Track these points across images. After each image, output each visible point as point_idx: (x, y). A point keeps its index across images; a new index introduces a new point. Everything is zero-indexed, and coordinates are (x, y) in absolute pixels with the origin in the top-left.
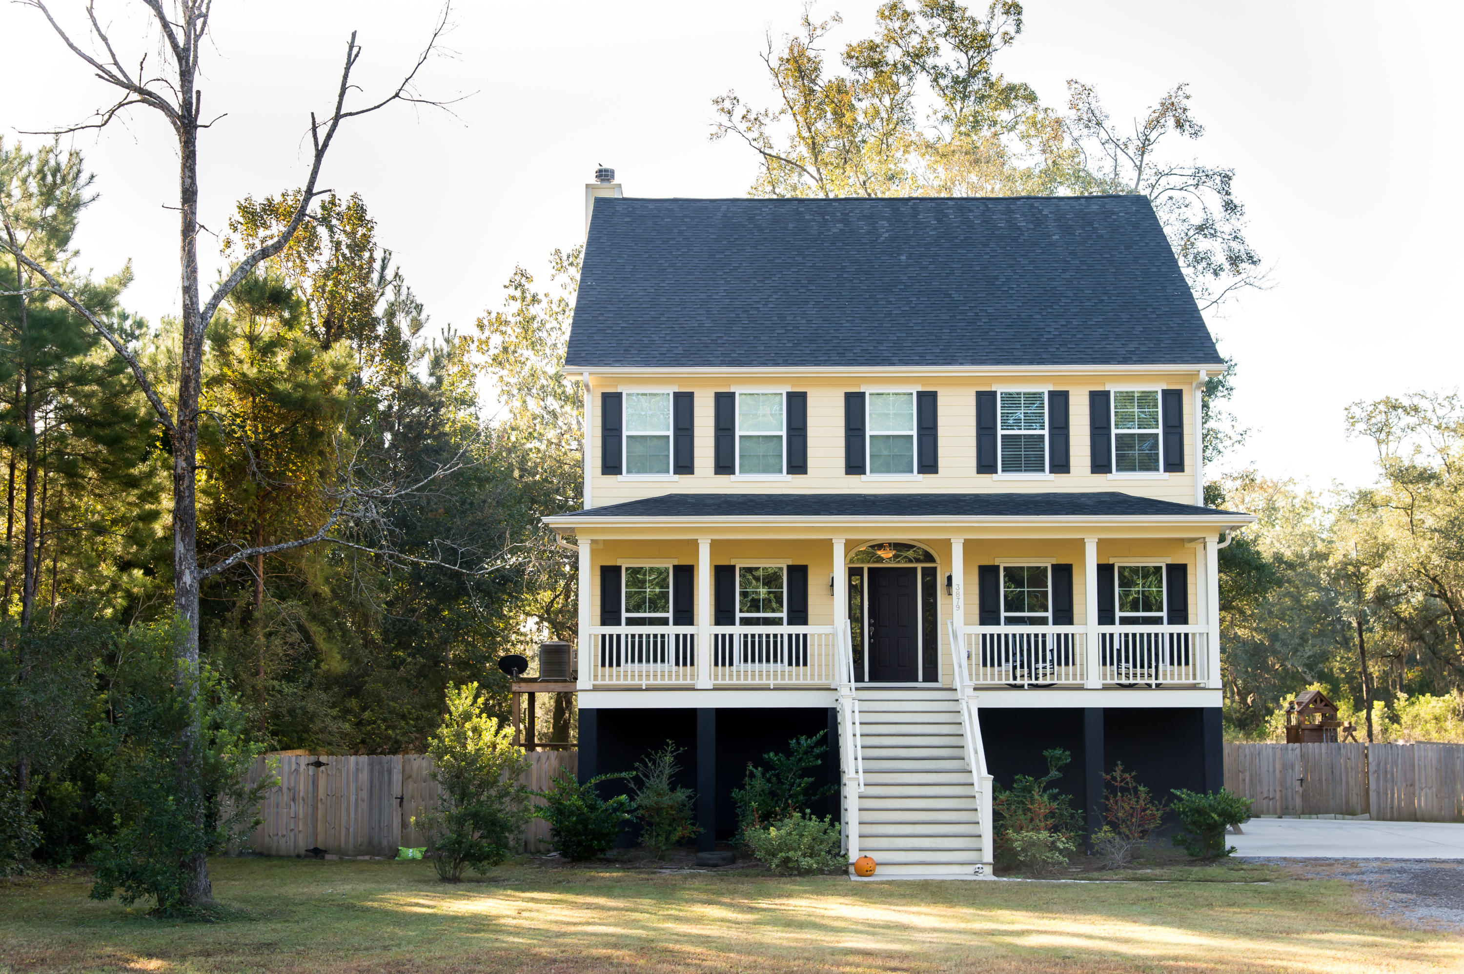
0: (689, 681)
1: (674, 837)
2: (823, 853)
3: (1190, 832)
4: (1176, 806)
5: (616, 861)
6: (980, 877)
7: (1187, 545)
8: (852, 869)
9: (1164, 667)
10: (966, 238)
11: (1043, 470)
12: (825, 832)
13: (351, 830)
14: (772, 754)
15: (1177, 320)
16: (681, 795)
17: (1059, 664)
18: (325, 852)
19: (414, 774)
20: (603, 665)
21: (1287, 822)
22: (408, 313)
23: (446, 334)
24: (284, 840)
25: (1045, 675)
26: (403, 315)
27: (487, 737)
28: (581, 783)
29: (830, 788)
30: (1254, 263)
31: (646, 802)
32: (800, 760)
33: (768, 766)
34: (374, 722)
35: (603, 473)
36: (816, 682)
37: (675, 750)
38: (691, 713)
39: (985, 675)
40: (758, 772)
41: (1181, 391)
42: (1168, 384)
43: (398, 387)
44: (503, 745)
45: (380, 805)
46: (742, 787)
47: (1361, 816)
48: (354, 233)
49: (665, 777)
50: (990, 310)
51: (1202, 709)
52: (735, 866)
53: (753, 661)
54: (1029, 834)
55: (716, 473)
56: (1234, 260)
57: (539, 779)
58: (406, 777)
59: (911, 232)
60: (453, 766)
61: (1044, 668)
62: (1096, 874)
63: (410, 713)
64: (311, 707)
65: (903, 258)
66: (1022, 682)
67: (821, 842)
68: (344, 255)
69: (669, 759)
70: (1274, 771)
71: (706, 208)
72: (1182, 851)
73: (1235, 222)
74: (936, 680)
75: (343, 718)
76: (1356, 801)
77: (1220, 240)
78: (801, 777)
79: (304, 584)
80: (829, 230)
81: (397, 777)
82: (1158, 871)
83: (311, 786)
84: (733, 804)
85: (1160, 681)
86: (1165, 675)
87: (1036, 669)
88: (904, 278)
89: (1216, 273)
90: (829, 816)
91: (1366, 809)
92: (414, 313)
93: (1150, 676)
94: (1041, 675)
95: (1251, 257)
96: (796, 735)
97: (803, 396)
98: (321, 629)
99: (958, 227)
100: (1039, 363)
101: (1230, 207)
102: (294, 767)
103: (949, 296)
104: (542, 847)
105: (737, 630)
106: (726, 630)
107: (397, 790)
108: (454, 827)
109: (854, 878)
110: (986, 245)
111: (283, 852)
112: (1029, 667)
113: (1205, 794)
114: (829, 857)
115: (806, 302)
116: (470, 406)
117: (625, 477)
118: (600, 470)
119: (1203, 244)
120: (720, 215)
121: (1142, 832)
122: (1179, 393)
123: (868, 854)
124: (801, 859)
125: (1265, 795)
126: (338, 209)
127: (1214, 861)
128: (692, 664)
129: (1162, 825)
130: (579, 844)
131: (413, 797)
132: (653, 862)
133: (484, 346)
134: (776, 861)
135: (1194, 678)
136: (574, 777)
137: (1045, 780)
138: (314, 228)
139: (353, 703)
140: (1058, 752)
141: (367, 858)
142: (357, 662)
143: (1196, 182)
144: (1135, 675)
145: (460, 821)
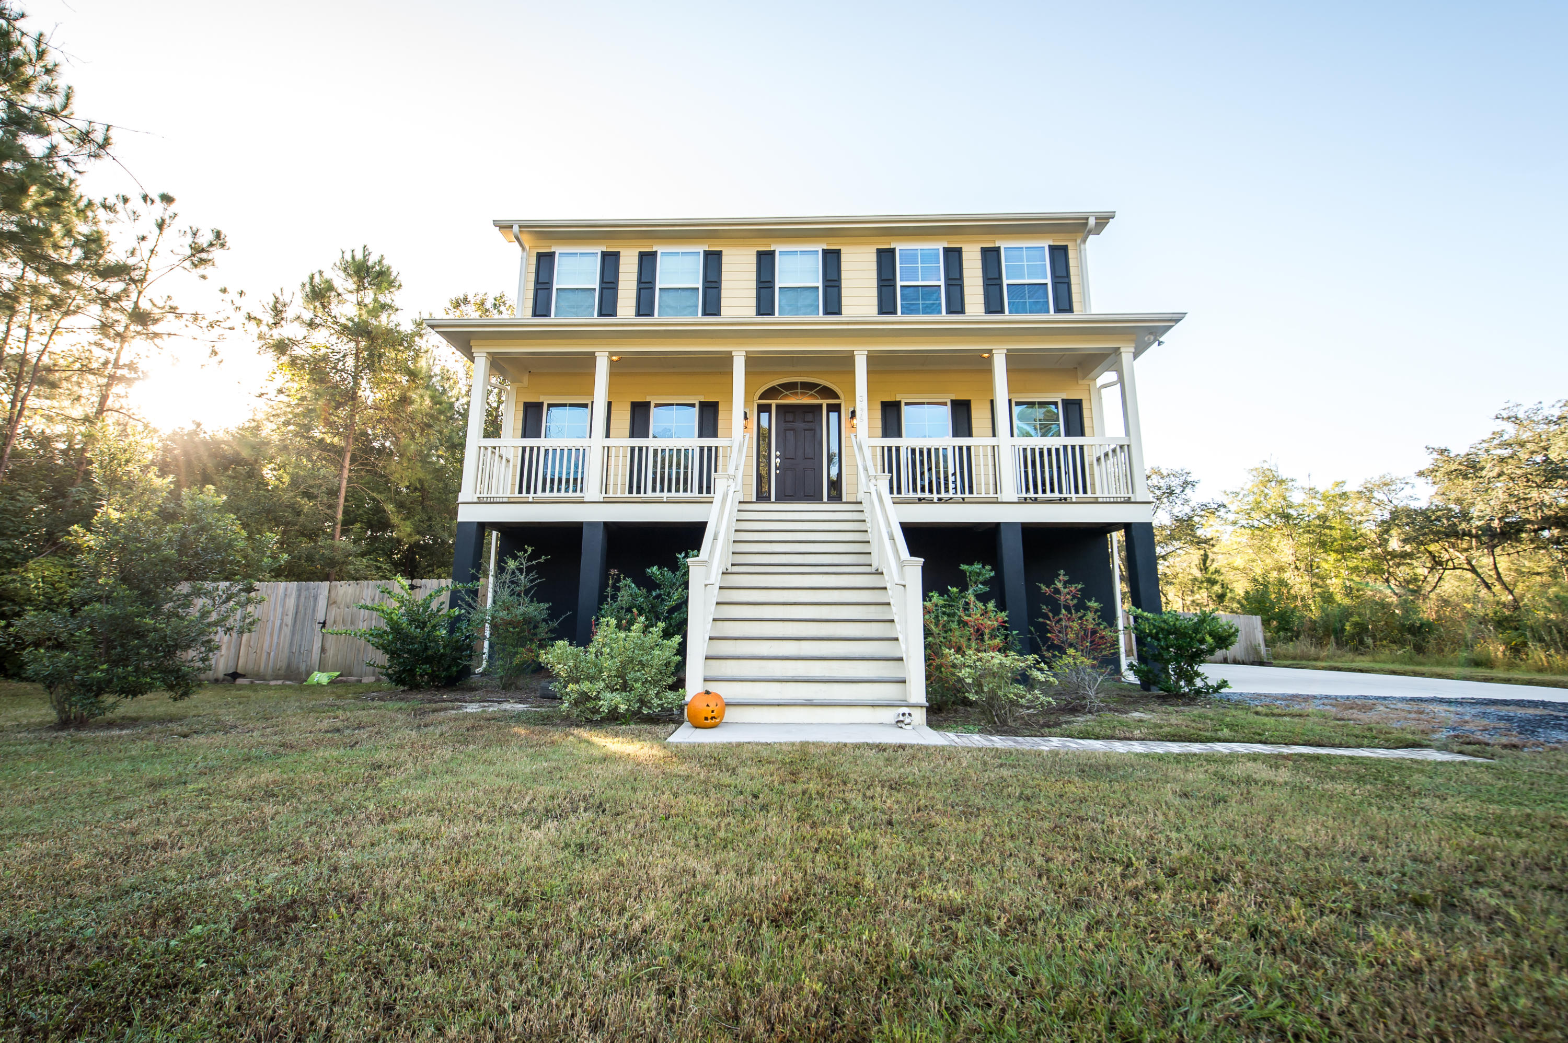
0: (578, 495)
1: (515, 661)
7: (1081, 381)
8: (685, 714)
11: (940, 312)
13: (272, 654)
14: (655, 568)
18: (241, 676)
19: (339, 601)
37: (534, 559)
41: (1066, 247)
42: (1054, 240)
45: (303, 630)
51: (1130, 524)
55: (637, 313)
58: (331, 603)
81: (322, 603)
90: (663, 624)
94: (950, 489)
97: (718, 255)
106: (622, 443)
107: (320, 615)
109: (681, 731)
118: (531, 314)
122: (1064, 249)
123: (715, 688)
124: (603, 694)
131: (335, 622)
137: (970, 594)
140: (977, 567)
141: (281, 682)
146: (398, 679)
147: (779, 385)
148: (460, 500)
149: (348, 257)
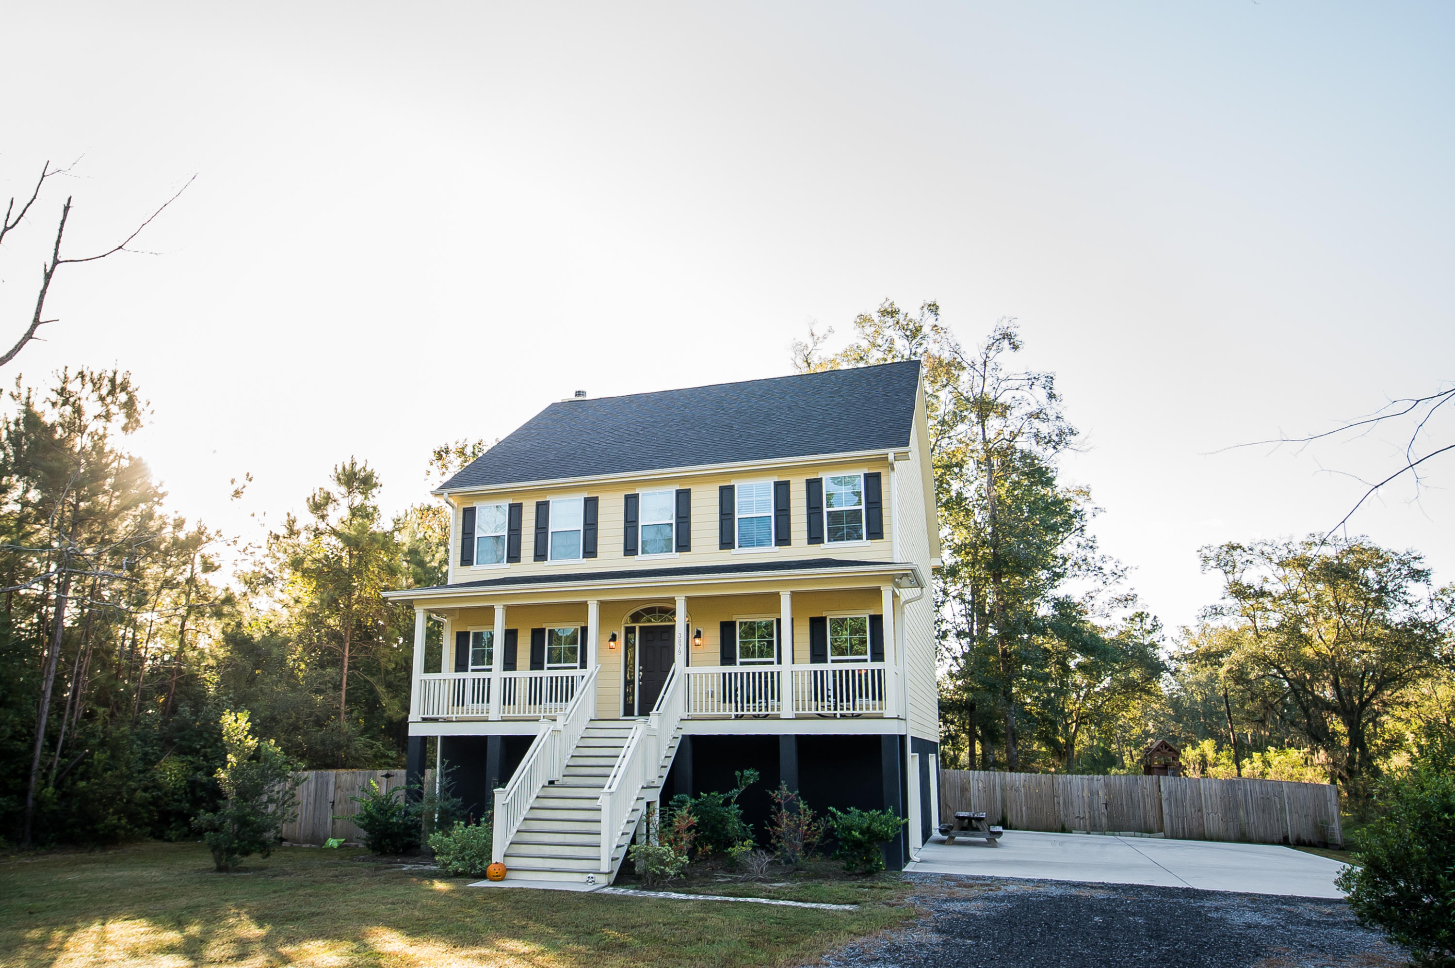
0: (485, 715)
11: (769, 544)
13: (302, 824)
15: (891, 424)
18: (286, 840)
19: (342, 785)
21: (1096, 838)
35: (461, 565)
37: (449, 768)
41: (879, 474)
42: (868, 468)
45: (320, 807)
47: (1156, 834)
55: (534, 560)
58: (337, 787)
66: (730, 713)
76: (1152, 821)
81: (332, 786)
82: (787, 886)
91: (1161, 830)
97: (598, 499)
100: (762, 459)
105: (545, 673)
106: (512, 674)
107: (331, 796)
117: (474, 567)
118: (459, 563)
122: (878, 476)
125: (1077, 815)
131: (340, 802)
140: (749, 772)
141: (309, 845)
146: (374, 849)
147: (642, 610)
148: (410, 720)
149: (340, 470)
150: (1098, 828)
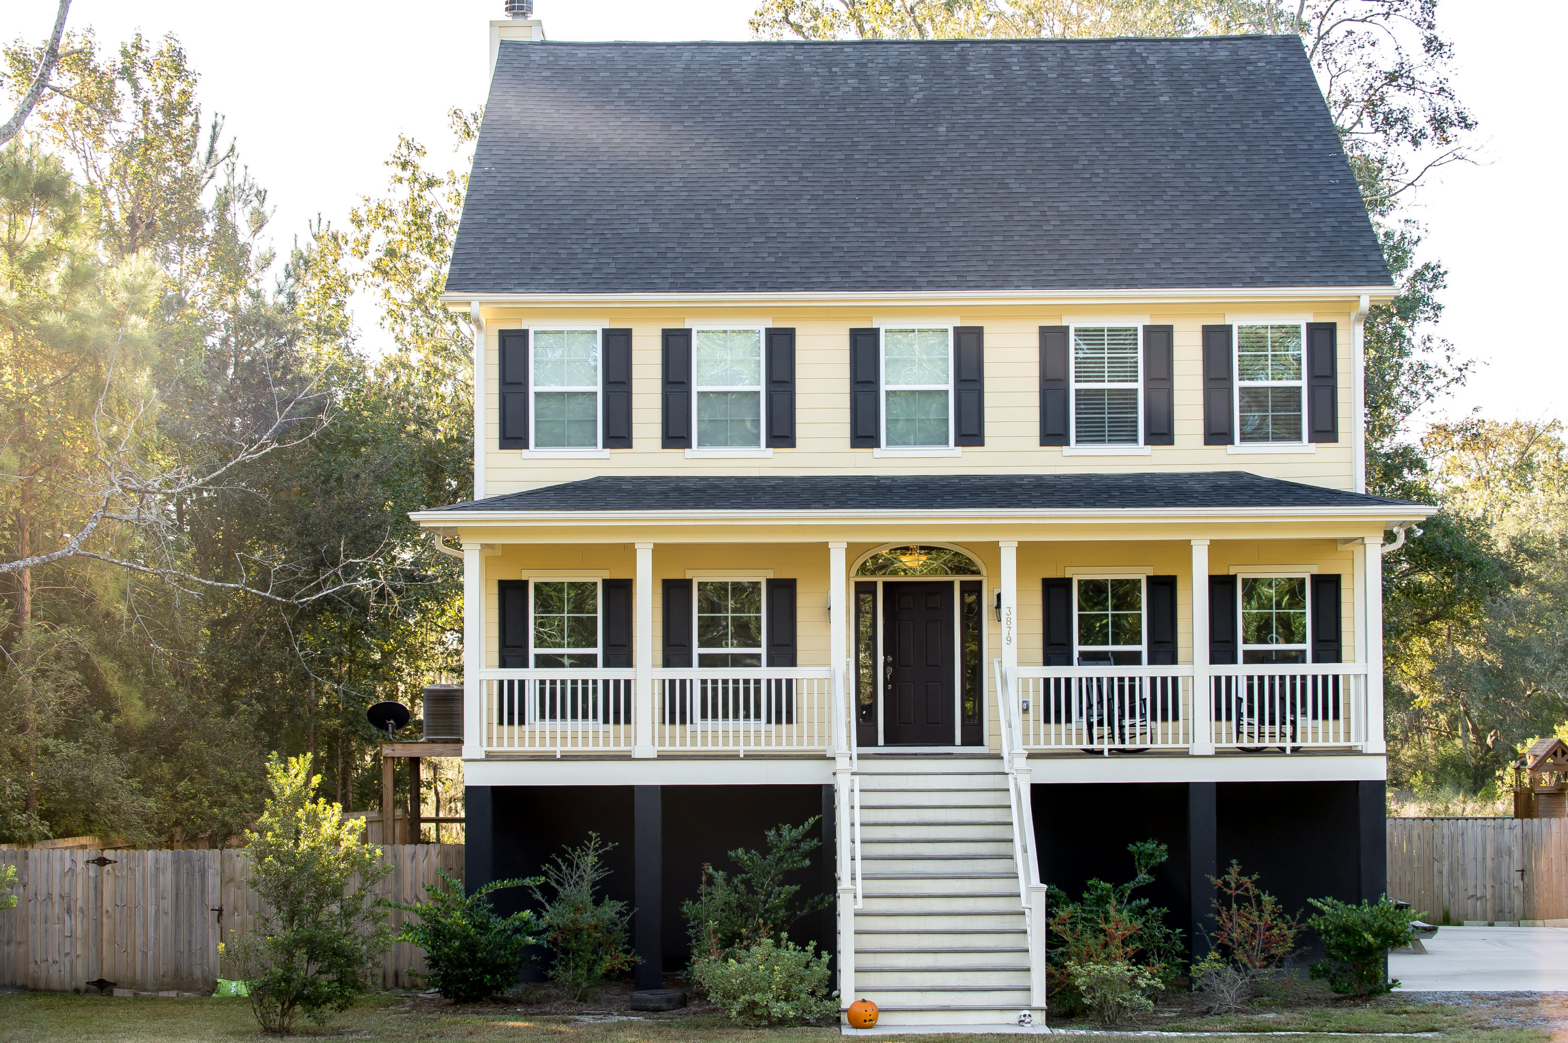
0: (622, 748)
1: (600, 970)
2: (803, 996)
3: (1335, 958)
4: (1313, 921)
5: (519, 1001)
6: (1026, 1030)
7: (1341, 547)
8: (844, 1018)
9: (1305, 723)
10: (1034, 100)
11: (1135, 441)
12: (807, 966)
13: (150, 953)
14: (740, 851)
15: (1331, 221)
16: (610, 909)
17: (1154, 718)
18: (115, 985)
19: (234, 877)
20: (501, 722)
21: (1498, 932)
22: (247, 202)
23: (315, 229)
24: (56, 967)
25: (1133, 736)
26: (240, 205)
27: (328, 829)
28: (469, 892)
29: (822, 900)
30: (1468, 126)
31: (557, 921)
32: (781, 859)
33: (733, 868)
34: (194, 797)
35: (502, 447)
36: (806, 747)
37: (601, 847)
38: (625, 793)
39: (1047, 735)
40: (720, 876)
41: (1334, 325)
42: (1315, 314)
43: (235, 310)
44: (350, 841)
45: (190, 920)
46: (696, 898)
48: (168, 90)
49: (586, 886)
50: (1063, 207)
51: (1357, 783)
52: (684, 1011)
53: (715, 716)
54: (1098, 967)
55: (664, 446)
56: (1440, 123)
57: (413, 885)
58: (226, 881)
59: (956, 91)
60: (277, 873)
61: (1133, 725)
62: (1195, 1021)
63: (245, 783)
64: (98, 776)
65: (942, 129)
66: (1100, 747)
67: (802, 980)
68: (155, 123)
69: (591, 859)
70: (1484, 859)
71: (661, 56)
72: (1322, 987)
73: (1441, 68)
74: (980, 743)
75: (146, 792)
77: (1419, 93)
78: (781, 884)
79: (90, 600)
80: (837, 89)
81: (213, 880)
82: (1285, 1016)
83: (92, 892)
84: (683, 923)
85: (1298, 743)
86: (1304, 733)
87: (1121, 727)
88: (941, 159)
89: (1415, 142)
90: (813, 943)
92: (256, 203)
93: (1283, 735)
94: (1127, 736)
95: (1464, 119)
96: (775, 824)
97: (790, 334)
98: (115, 665)
99: (1024, 83)
100: (1129, 286)
101: (1433, 46)
102: (67, 866)
103: (1004, 185)
104: (419, 981)
105: (693, 674)
106: (677, 673)
107: (213, 898)
108: (282, 958)
109: (847, 1031)
110: (1063, 111)
111: (55, 985)
112: (1111, 723)
113: (1359, 904)
114: (812, 1001)
115: (798, 196)
116: (338, 335)
117: (533, 452)
118: (497, 442)
119: (1396, 99)
120: (680, 66)
121: (1265, 959)
122: (1331, 329)
123: (868, 996)
124: (772, 1003)
125: (1471, 893)
126: (143, 55)
127: (1368, 1000)
128: (628, 721)
129: (1294, 950)
130: (464, 979)
131: (235, 909)
132: (569, 1004)
133: (362, 249)
134: (737, 1007)
135: (1348, 739)
136: (459, 884)
137: (1129, 887)
138: (112, 82)
139: (165, 770)
140: (1150, 846)
141: (173, 994)
142: (170, 710)
143: (1385, 9)
144: (1261, 735)
145: (288, 950)
147: (888, 552)
150: (1507, 915)
